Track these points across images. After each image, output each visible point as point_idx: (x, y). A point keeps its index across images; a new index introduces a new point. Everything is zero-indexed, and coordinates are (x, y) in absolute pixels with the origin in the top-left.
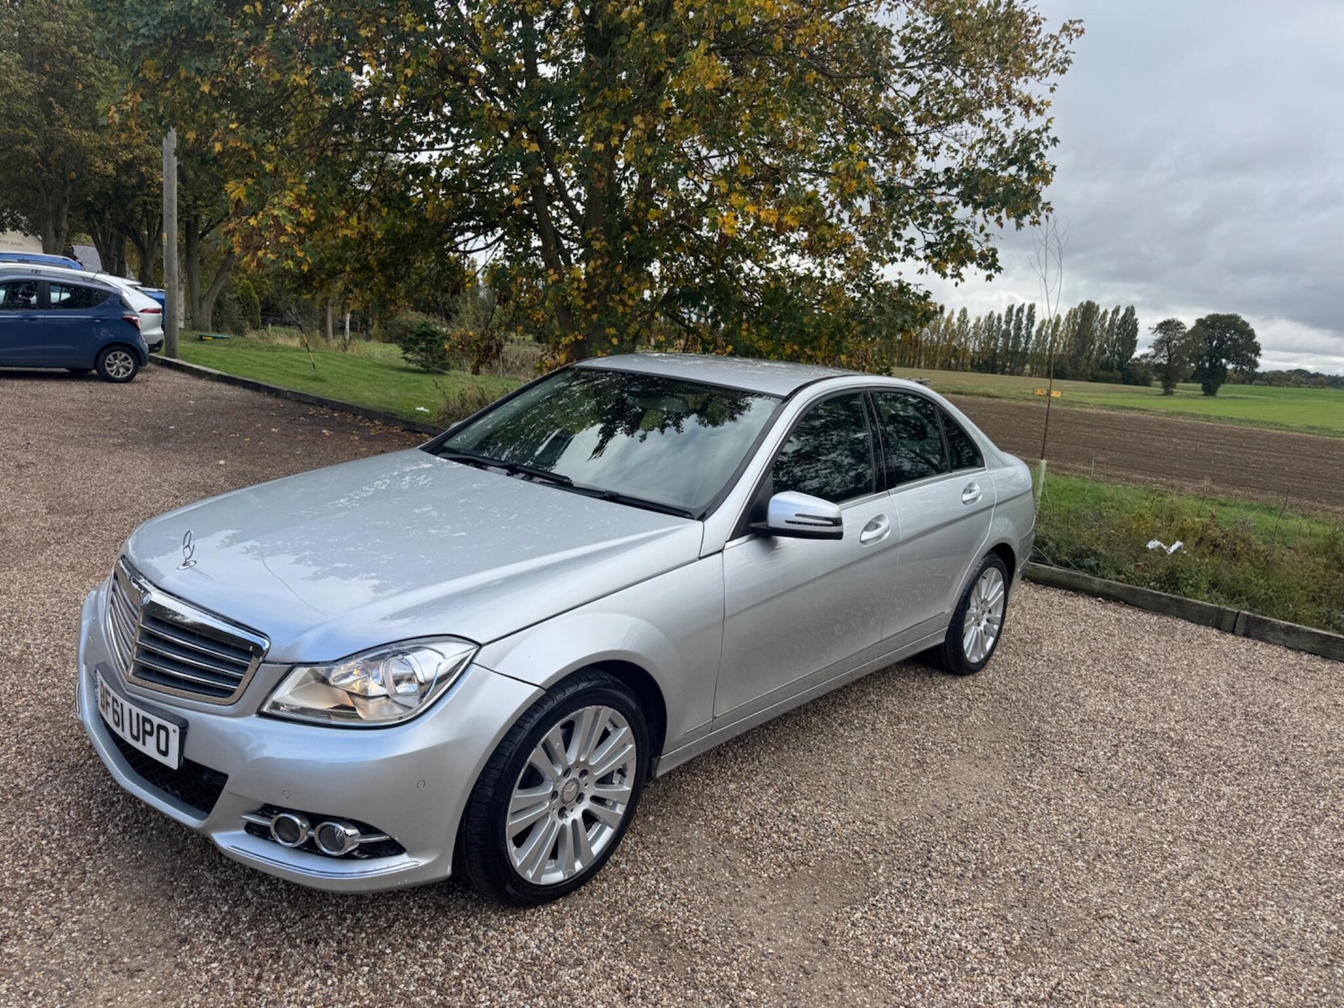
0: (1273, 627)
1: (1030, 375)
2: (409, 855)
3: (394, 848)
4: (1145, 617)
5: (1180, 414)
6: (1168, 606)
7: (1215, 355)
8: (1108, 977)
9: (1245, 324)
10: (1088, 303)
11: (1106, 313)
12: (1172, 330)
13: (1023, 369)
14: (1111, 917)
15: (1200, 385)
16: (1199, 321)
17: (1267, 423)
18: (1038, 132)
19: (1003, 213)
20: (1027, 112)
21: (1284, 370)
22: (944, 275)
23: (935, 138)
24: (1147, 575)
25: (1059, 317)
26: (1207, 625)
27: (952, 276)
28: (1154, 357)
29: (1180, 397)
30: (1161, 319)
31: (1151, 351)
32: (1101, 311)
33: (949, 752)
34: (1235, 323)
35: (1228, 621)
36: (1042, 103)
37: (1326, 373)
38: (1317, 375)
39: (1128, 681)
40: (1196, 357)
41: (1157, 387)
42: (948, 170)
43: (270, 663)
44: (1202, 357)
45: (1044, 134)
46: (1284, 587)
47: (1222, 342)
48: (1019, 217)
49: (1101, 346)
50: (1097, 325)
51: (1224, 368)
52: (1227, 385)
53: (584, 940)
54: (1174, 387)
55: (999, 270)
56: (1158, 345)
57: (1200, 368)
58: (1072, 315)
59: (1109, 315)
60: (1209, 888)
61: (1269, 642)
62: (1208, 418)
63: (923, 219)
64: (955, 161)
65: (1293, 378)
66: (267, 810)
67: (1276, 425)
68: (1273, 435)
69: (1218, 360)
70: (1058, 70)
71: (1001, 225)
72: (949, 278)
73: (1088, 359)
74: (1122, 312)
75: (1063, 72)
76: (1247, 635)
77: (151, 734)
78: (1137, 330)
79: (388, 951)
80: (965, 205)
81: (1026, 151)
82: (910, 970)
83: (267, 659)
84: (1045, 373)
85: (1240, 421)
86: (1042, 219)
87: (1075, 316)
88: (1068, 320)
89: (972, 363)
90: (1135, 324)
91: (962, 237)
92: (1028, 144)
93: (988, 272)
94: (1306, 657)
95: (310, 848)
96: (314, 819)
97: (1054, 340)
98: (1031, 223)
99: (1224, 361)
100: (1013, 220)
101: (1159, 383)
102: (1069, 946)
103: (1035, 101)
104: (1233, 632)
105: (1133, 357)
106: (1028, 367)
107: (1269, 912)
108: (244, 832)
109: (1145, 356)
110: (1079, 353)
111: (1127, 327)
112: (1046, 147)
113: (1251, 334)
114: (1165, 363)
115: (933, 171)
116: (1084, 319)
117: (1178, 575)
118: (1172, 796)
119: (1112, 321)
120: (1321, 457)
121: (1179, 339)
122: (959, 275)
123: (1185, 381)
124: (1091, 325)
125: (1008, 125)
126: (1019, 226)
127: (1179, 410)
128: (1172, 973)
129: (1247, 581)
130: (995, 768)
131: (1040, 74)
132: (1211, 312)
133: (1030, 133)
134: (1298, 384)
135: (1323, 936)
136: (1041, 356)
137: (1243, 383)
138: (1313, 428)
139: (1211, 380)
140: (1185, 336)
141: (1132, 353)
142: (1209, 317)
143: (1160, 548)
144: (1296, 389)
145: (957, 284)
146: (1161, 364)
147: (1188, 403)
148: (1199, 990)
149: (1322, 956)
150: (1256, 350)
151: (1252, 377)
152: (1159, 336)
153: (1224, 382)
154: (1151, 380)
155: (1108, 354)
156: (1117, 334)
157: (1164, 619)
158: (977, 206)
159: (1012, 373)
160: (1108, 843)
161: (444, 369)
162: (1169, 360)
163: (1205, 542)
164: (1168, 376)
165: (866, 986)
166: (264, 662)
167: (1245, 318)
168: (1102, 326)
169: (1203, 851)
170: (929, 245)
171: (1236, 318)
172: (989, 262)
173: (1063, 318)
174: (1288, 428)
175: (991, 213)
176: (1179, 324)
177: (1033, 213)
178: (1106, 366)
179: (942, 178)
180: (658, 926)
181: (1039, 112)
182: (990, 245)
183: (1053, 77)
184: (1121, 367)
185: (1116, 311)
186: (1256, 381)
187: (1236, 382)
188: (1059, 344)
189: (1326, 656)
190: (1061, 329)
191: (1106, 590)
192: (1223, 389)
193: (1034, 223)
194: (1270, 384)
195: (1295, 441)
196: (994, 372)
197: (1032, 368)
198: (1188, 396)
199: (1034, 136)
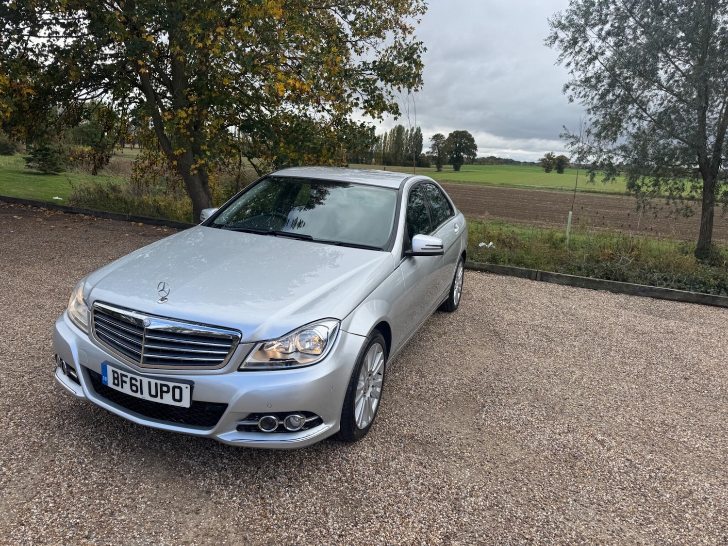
0: (552, 276)
1: (375, 164)
2: (325, 424)
3: (319, 421)
4: (500, 277)
5: (447, 181)
6: (508, 271)
7: (458, 150)
8: (581, 419)
9: (470, 135)
10: (400, 126)
11: (408, 131)
12: (439, 139)
13: (371, 161)
14: (568, 398)
15: (452, 166)
16: (451, 135)
17: (484, 183)
18: (417, 44)
19: (401, 86)
20: (404, 32)
21: (486, 157)
22: (374, 117)
23: (360, 44)
24: (484, 258)
25: (386, 133)
26: (525, 278)
27: (378, 118)
28: (432, 153)
29: (445, 172)
30: (434, 134)
31: (431, 150)
32: (406, 130)
33: (469, 345)
34: (466, 135)
35: (534, 275)
36: (411, 28)
37: (503, 157)
38: (499, 159)
39: (514, 305)
40: (450, 152)
41: (434, 167)
42: (374, 62)
43: (243, 343)
44: (452, 152)
45: (420, 45)
46: (537, 258)
47: (461, 144)
48: (409, 87)
49: (407, 148)
50: (404, 137)
51: (462, 157)
52: (464, 165)
53: (388, 449)
54: (442, 167)
55: (400, 114)
56: (434, 147)
57: (452, 157)
58: (392, 132)
59: (409, 132)
60: (592, 381)
61: (551, 282)
62: (459, 182)
63: (364, 87)
64: (378, 58)
65: (490, 160)
66: (252, 416)
67: (488, 184)
68: (488, 188)
69: (460, 153)
70: (421, 13)
71: (400, 91)
72: (376, 118)
73: (401, 155)
74: (415, 130)
75: (423, 13)
76: (541, 280)
77: (168, 392)
78: (422, 139)
79: (310, 473)
80: (382, 80)
81: (411, 54)
82: (518, 432)
83: (242, 341)
84: (382, 163)
85: (473, 182)
86: (419, 89)
87: (394, 132)
88: (390, 135)
89: (347, 159)
90: (421, 137)
91: (380, 97)
92: (412, 50)
93: (395, 116)
94: (566, 287)
95: (281, 430)
96: (281, 415)
97: (385, 146)
98: (415, 91)
99: (462, 154)
100: (406, 89)
101: (435, 166)
102: (562, 411)
103: (408, 27)
104: (536, 280)
105: (422, 153)
106: (373, 160)
107: (615, 386)
108: (236, 431)
109: (428, 153)
110: (397, 152)
111: (417, 138)
112: (421, 52)
113: (473, 140)
114: (437, 155)
115: (367, 62)
116: (398, 134)
117: (497, 257)
118: (559, 349)
119: (411, 135)
120: (510, 198)
121: (442, 144)
122: (381, 117)
123: (445, 165)
124: (401, 138)
125: (404, 41)
126: (409, 92)
127: (446, 179)
128: (600, 414)
129: (522, 257)
130: (489, 349)
131: (413, 14)
132: (455, 130)
133: (414, 44)
134: (492, 164)
135: (635, 390)
136: (378, 154)
137: (469, 164)
138: (503, 184)
139: (457, 163)
140: (445, 141)
141: (421, 151)
142: (455, 132)
143: (485, 246)
144: (491, 166)
145: (380, 122)
146: (436, 156)
147: (448, 175)
148: (611, 417)
149: (639, 397)
150: (475, 148)
151: (473, 161)
152: (434, 142)
153: (462, 164)
154: (430, 164)
155: (410, 152)
156: (414, 142)
157: (508, 277)
158: (387, 81)
159: (366, 163)
160: (549, 371)
161: (58, 172)
162: (439, 154)
163: (501, 242)
164: (439, 163)
165: (506, 442)
166: (240, 343)
167: (470, 132)
168: (407, 137)
169: (581, 368)
170: (366, 101)
171: (465, 133)
172: (395, 110)
173: (388, 134)
174: (493, 185)
175: (394, 85)
176: (442, 136)
177: (415, 86)
178: (410, 158)
179: (371, 66)
180: (413, 437)
181: (410, 32)
182: (394, 101)
183: (419, 16)
184: (417, 159)
185: (412, 130)
186: (474, 163)
187: (467, 164)
188: (387, 147)
189: (573, 286)
190: (387, 139)
191: (481, 267)
192: (463, 167)
193: (416, 90)
194: (480, 164)
195: (497, 191)
196: (358, 163)
197: (376, 160)
198: (448, 172)
199: (415, 46)
